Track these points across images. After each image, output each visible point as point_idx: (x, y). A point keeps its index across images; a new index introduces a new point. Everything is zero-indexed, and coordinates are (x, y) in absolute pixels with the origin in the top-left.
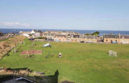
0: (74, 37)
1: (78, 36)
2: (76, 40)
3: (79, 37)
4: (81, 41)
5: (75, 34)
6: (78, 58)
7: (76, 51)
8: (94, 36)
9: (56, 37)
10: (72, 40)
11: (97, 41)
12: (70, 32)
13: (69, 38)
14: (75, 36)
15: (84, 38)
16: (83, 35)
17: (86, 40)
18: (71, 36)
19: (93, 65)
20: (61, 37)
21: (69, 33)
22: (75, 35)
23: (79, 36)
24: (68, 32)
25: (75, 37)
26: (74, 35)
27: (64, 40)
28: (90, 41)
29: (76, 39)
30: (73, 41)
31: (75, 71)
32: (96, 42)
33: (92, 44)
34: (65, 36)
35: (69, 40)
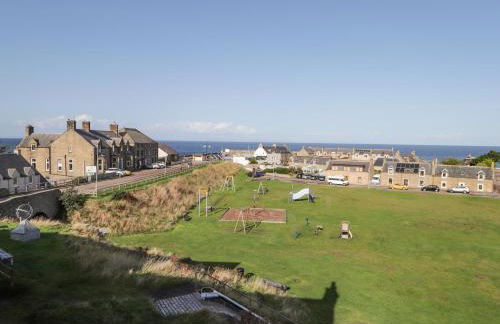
0: (397, 170)
1: (415, 168)
2: (406, 181)
3: (416, 171)
4: (425, 185)
5: (401, 161)
6: (412, 249)
7: (407, 223)
8: (480, 167)
9: (333, 168)
10: (390, 181)
11: (495, 188)
12: (383, 154)
13: (380, 172)
14: (400, 168)
15: (438, 174)
16: (435, 164)
17: (445, 182)
18: (387, 166)
19: (474, 279)
20: (349, 168)
21: (379, 156)
22: (403, 165)
23: (417, 166)
24: (377, 153)
25: (402, 171)
26: (399, 165)
27: (360, 178)
28: (463, 185)
29: (405, 176)
30: (393, 185)
31: (399, 293)
32: (490, 190)
33: (471, 197)
34: (364, 166)
35: (377, 181)
